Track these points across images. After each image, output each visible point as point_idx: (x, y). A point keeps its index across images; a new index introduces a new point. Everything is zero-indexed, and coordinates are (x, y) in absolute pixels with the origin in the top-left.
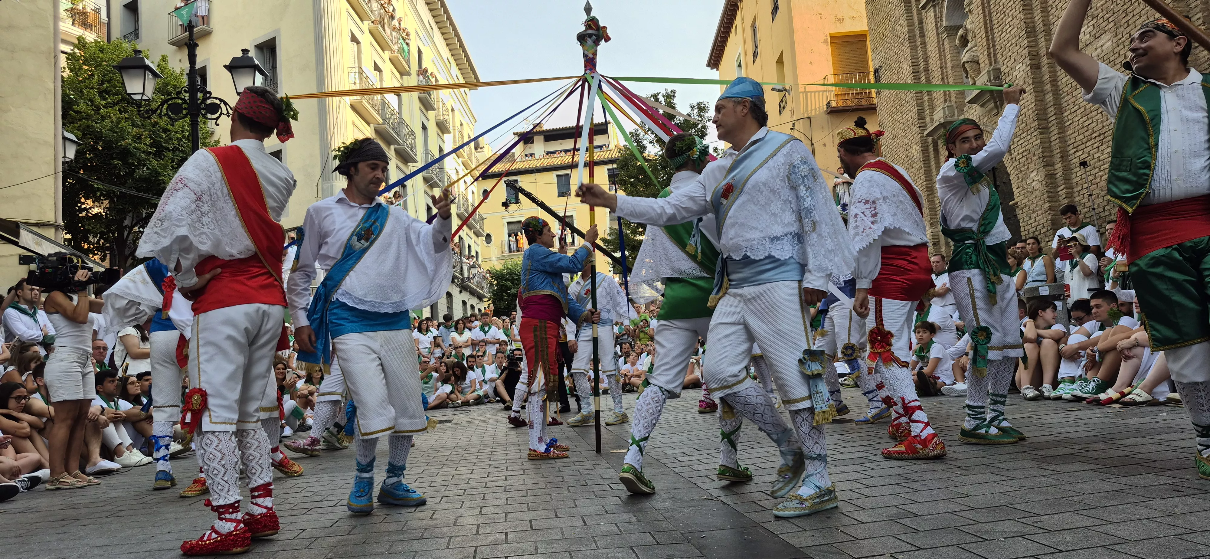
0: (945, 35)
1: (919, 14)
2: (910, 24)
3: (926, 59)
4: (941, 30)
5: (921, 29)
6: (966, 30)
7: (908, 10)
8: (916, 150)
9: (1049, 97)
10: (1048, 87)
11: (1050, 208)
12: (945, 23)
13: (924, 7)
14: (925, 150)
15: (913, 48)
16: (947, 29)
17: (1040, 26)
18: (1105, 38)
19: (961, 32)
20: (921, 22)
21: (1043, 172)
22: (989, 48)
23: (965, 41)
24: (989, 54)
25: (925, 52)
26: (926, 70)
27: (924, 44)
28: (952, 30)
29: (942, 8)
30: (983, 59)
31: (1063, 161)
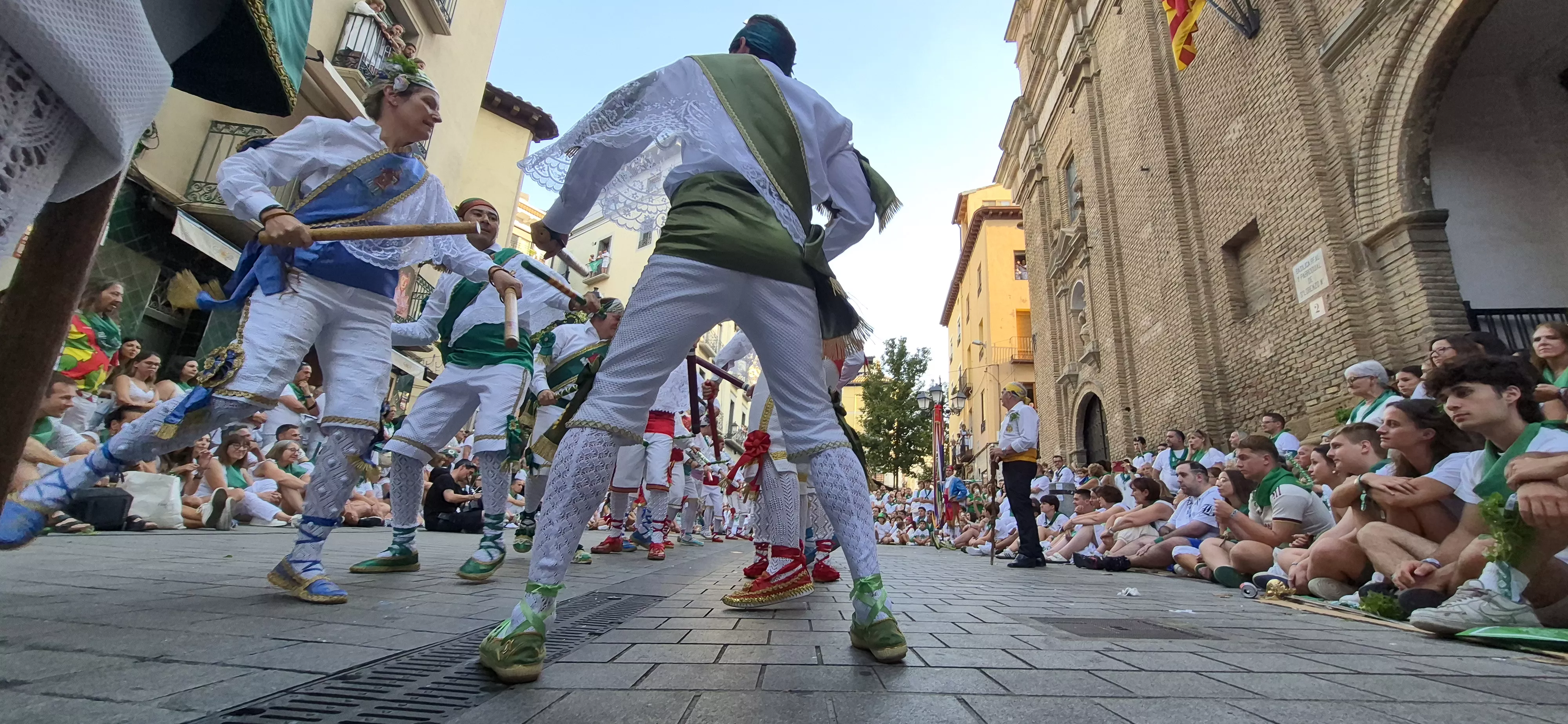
0: (1071, 315)
1: (1057, 300)
2: (1051, 307)
3: (1061, 331)
4: (1069, 312)
5: (1059, 310)
6: (1085, 314)
7: (1050, 297)
8: (1053, 392)
9: (1127, 362)
10: (1126, 356)
11: (1126, 440)
12: (1071, 308)
13: (1059, 296)
14: (1058, 393)
15: (1053, 323)
16: (1072, 311)
17: (1121, 314)
18: (1159, 324)
19: (1080, 314)
20: (1058, 305)
21: (1122, 415)
22: (1094, 326)
23: (1084, 321)
24: (1094, 330)
25: (1060, 326)
26: (1061, 338)
27: (1060, 320)
28: (1076, 312)
29: (1070, 298)
30: (1091, 333)
31: (1135, 408)
